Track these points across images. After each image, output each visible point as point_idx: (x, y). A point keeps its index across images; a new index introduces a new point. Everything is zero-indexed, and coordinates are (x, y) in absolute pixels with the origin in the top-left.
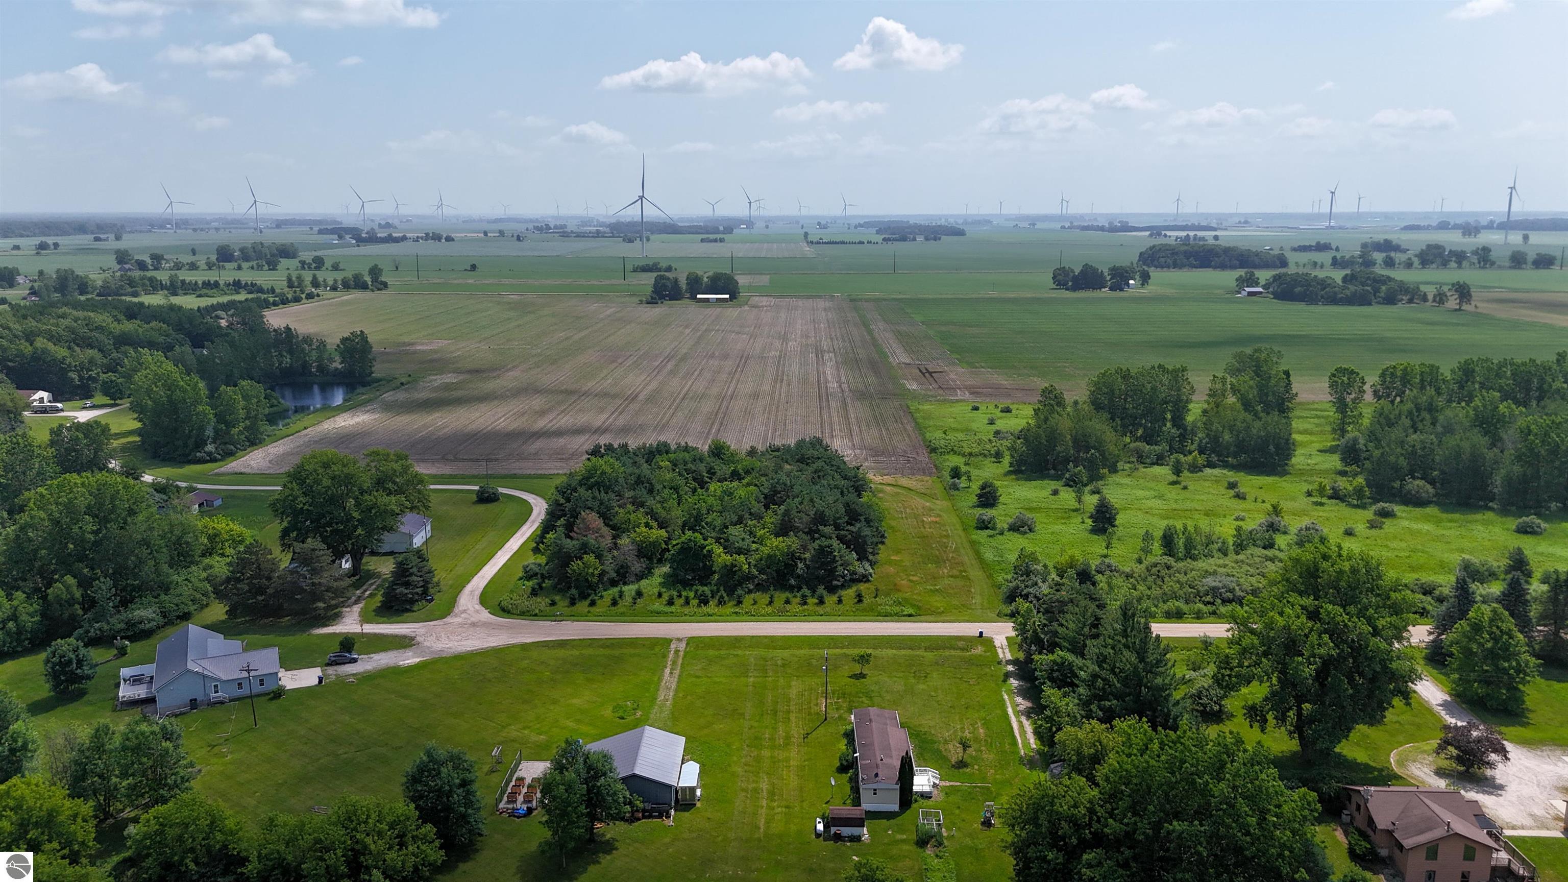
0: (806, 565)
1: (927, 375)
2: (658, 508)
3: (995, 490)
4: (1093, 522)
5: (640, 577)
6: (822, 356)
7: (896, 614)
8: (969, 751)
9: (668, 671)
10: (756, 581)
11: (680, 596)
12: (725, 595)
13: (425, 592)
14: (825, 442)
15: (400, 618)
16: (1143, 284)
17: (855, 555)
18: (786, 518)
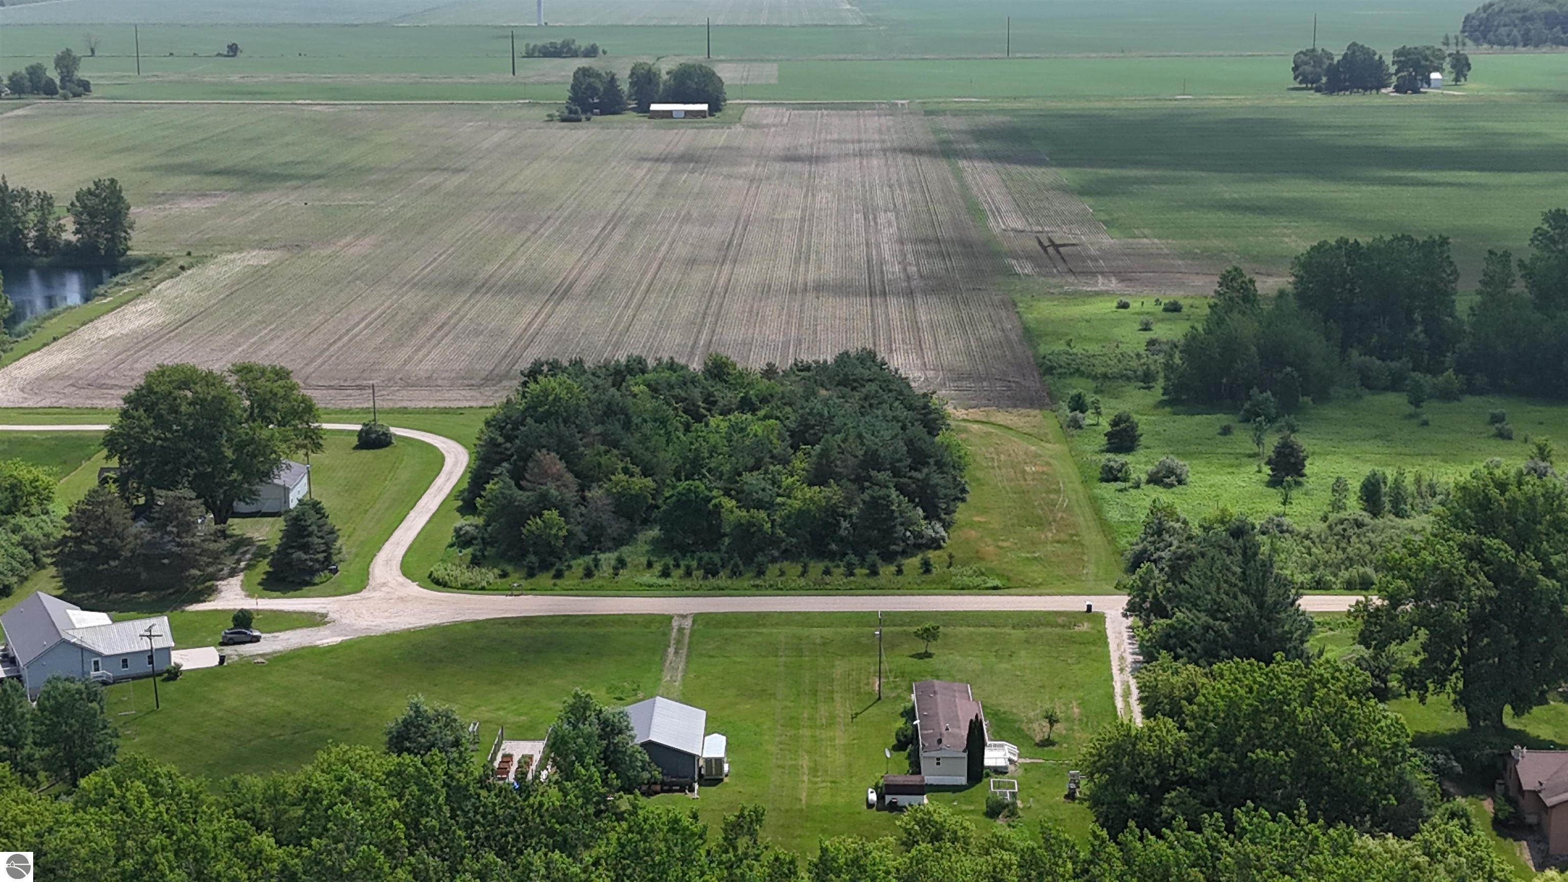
0: (852, 524)
1: (1051, 250)
2: (638, 450)
3: (1134, 427)
4: (1272, 470)
5: (619, 542)
6: (875, 218)
7: (977, 587)
8: (1057, 726)
9: (671, 650)
10: (783, 545)
11: (677, 566)
12: (740, 563)
13: (328, 559)
14: (879, 358)
15: (298, 592)
16: (1457, 80)
17: (920, 511)
18: (824, 462)
